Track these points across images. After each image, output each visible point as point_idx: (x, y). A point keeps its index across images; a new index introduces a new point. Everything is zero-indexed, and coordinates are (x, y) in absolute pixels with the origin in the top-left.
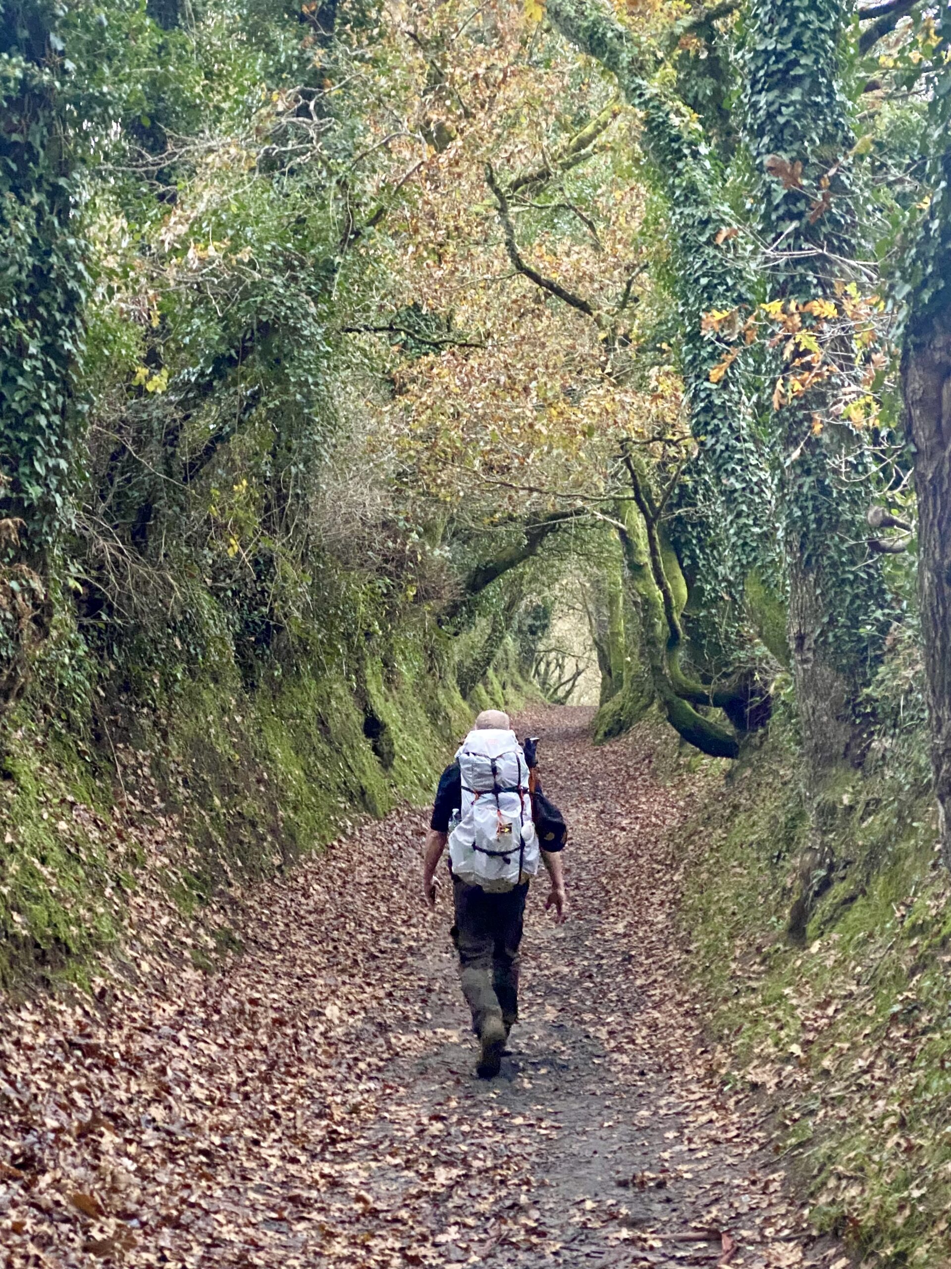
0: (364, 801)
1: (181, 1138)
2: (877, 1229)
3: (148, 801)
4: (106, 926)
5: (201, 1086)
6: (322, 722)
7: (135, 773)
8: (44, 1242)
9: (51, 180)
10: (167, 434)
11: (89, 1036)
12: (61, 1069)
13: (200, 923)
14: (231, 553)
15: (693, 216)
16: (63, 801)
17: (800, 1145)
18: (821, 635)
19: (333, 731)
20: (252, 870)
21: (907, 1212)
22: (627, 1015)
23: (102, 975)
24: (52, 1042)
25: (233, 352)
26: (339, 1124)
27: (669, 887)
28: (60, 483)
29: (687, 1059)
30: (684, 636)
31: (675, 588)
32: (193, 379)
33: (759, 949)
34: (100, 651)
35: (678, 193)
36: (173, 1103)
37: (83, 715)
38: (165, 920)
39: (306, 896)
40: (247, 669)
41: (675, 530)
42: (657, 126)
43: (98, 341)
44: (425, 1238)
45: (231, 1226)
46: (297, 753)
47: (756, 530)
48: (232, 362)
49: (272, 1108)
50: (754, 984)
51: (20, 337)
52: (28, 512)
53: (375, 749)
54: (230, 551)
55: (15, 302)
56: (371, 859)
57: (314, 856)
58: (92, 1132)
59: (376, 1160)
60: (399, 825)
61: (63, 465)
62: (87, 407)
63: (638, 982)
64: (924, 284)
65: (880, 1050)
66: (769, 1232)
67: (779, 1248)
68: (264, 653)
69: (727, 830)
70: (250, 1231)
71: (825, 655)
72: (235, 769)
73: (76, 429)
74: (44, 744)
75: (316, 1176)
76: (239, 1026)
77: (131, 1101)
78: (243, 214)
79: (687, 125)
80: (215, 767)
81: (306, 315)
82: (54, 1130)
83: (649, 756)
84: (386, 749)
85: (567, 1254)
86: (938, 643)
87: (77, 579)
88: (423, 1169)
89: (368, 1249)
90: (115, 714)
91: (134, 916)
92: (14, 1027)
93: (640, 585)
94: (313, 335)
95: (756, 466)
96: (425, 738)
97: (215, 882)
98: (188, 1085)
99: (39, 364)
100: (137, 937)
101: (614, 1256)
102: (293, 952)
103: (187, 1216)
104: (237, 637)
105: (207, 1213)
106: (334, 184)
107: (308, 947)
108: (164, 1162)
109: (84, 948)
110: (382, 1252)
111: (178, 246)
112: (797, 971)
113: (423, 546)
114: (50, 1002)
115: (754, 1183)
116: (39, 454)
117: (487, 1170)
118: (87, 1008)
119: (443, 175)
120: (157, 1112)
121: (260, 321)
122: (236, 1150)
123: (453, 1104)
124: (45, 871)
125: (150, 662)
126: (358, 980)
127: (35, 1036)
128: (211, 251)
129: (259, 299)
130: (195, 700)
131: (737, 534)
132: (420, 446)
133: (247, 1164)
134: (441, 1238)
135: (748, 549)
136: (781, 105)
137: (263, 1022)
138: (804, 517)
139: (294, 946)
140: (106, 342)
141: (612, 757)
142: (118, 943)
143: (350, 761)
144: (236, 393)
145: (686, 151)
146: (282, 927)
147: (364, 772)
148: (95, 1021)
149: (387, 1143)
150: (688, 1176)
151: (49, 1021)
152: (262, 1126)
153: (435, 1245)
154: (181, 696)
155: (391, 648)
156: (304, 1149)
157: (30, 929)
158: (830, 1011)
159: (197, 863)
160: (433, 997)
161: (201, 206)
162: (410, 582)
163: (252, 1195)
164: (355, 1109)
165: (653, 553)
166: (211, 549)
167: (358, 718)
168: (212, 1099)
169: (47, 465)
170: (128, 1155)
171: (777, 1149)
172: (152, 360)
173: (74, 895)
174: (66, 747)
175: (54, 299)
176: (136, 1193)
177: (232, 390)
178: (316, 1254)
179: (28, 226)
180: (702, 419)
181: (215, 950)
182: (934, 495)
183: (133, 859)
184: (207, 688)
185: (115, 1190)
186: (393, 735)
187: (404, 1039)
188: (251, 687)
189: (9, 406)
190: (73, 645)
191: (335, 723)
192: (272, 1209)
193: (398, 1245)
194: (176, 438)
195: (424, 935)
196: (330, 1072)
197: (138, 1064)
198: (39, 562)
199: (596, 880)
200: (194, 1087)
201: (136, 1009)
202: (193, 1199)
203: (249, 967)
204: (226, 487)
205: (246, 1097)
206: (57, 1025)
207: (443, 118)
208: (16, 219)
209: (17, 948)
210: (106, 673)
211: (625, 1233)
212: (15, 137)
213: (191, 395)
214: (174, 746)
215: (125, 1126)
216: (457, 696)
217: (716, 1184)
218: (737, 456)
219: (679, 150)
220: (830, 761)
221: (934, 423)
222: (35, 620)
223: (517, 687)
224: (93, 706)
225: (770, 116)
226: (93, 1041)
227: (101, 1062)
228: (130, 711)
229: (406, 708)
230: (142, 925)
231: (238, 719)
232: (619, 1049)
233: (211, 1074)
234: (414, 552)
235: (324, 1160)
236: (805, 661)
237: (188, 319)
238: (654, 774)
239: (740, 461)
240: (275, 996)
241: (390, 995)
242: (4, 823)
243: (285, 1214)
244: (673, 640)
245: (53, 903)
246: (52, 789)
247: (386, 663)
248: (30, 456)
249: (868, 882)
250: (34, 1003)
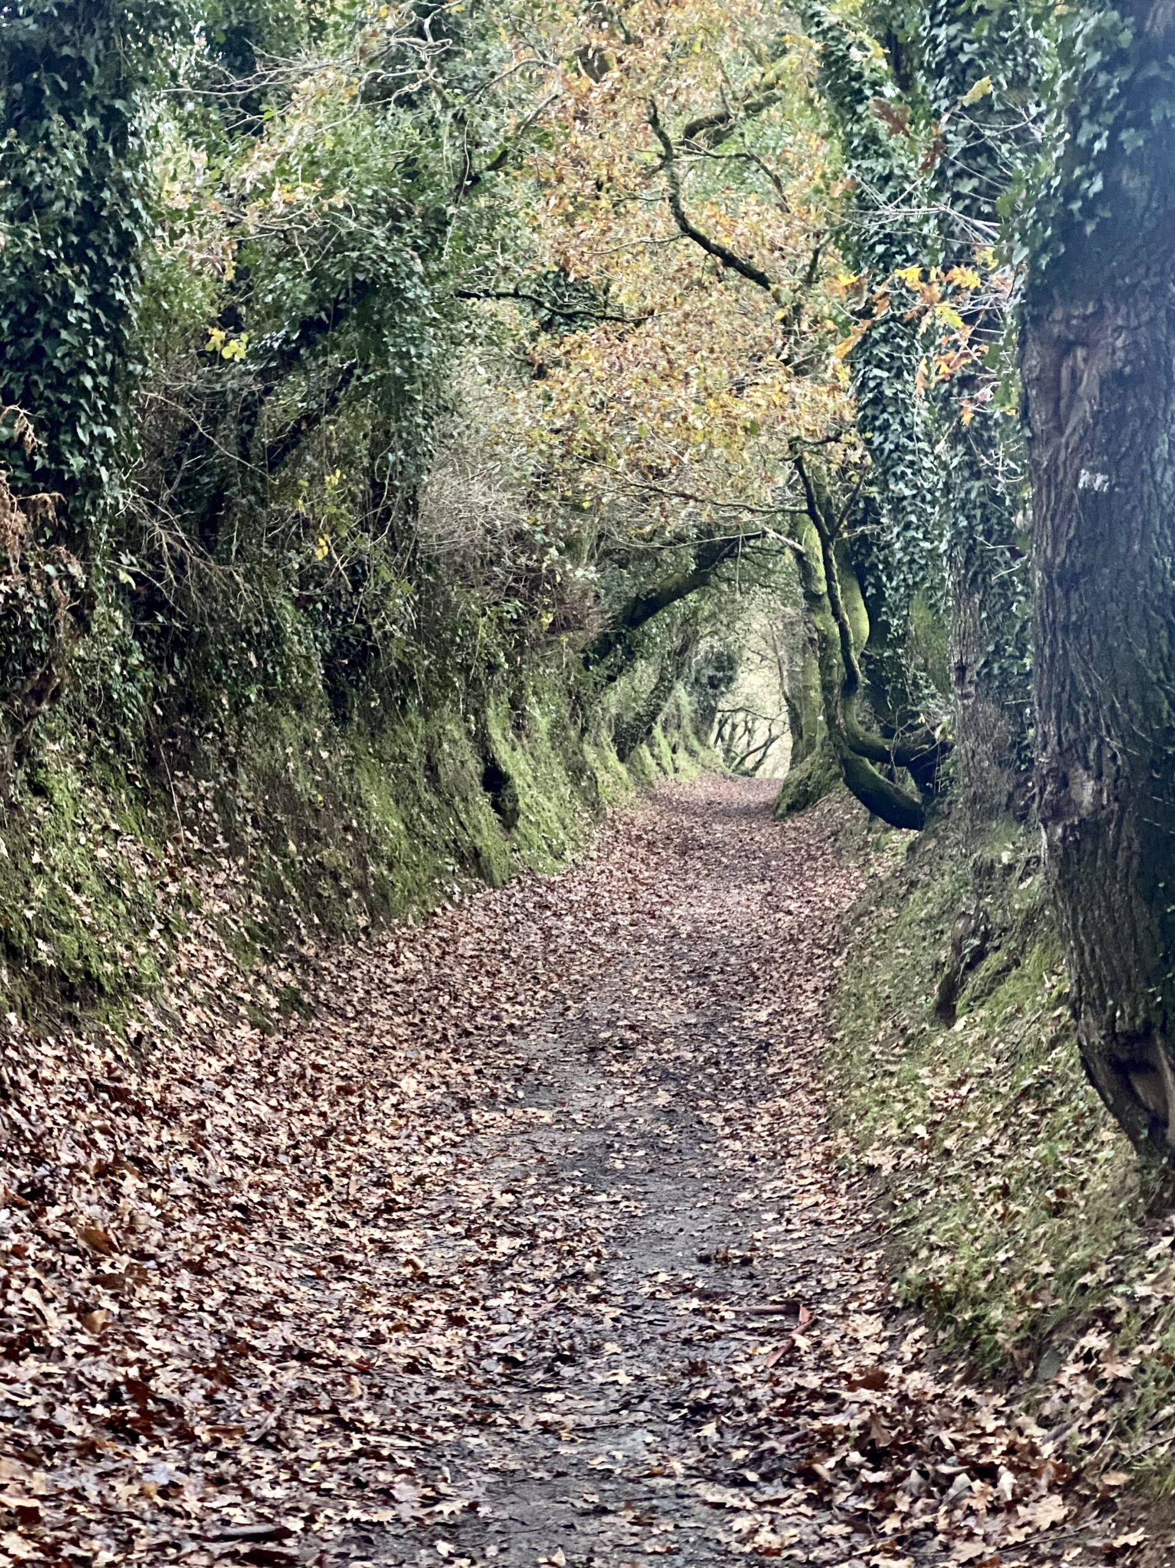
0: (478, 865)
1: (214, 1191)
2: (958, 1296)
3: (208, 838)
4: (148, 967)
5: (245, 1144)
6: (432, 768)
7: (195, 806)
8: (48, 1268)
9: (106, 102)
10: (243, 410)
11: (119, 1080)
12: (82, 1107)
13: (260, 978)
14: (320, 555)
15: (872, 170)
16: (106, 828)
17: (905, 1223)
18: (985, 665)
19: (444, 779)
20: (331, 929)
21: (991, 1277)
22: (751, 1103)
23: (139, 1020)
24: (74, 1079)
25: (323, 315)
26: (399, 1193)
27: (829, 973)
28: (107, 455)
29: (805, 1146)
30: (862, 679)
31: (855, 621)
32: (276, 345)
33: (904, 1030)
34: (158, 661)
35: (856, 142)
36: (209, 1157)
37: (134, 735)
38: (220, 972)
39: (395, 963)
40: (337, 698)
41: (858, 552)
42: (836, 61)
43: (156, 292)
44: (475, 1301)
45: (261, 1279)
46: (397, 802)
47: (927, 545)
48: (321, 326)
49: (324, 1172)
50: (893, 1068)
51: (65, 283)
52: (68, 486)
53: (496, 806)
54: (318, 552)
55: (60, 242)
56: (479, 930)
57: (411, 922)
58: (113, 1174)
59: (434, 1228)
60: (520, 895)
61: (110, 433)
62: (139, 368)
63: (771, 1071)
64: (1044, 248)
65: (1006, 1126)
66: (853, 1306)
67: (859, 1319)
68: (359, 680)
69: (899, 909)
70: (282, 1285)
71: (989, 689)
72: (317, 811)
73: (127, 394)
74: (87, 764)
75: (365, 1240)
76: (297, 1089)
77: (160, 1149)
78: (339, 150)
79: (870, 61)
80: (293, 805)
81: (410, 274)
82: (68, 1166)
83: (834, 834)
84: (509, 805)
85: (628, 1321)
86: (1047, 651)
87: (129, 573)
88: (485, 1239)
89: (411, 1311)
90: (174, 736)
91: (184, 964)
92: (33, 1061)
93: (817, 619)
94: (419, 297)
95: (930, 470)
96: (561, 798)
97: (285, 938)
98: (229, 1142)
99: (86, 316)
100: (183, 986)
101: (679, 1324)
102: (371, 1021)
103: (212, 1264)
104: (327, 659)
105: (235, 1264)
106: (449, 119)
107: (390, 1018)
108: (192, 1212)
109: (120, 989)
110: (426, 1313)
111: (262, 187)
112: (937, 1051)
113: (563, 564)
114: (77, 1041)
115: (848, 1261)
116: (83, 420)
117: (555, 1241)
118: (119, 1052)
119: (595, 113)
120: (191, 1164)
121: (356, 280)
122: (277, 1209)
123: (532, 1181)
124: (78, 900)
125: (218, 679)
126: (444, 1055)
127: (56, 1070)
128: (299, 194)
129: (355, 254)
130: (273, 729)
131: (904, 549)
132: (556, 440)
133: (286, 1224)
134: (491, 1303)
135: (915, 567)
136: (964, 40)
137: (326, 1089)
138: (971, 528)
139: (373, 1015)
140: (165, 294)
141: (793, 834)
142: (161, 988)
143: (463, 816)
144: (325, 363)
145: (868, 92)
146: (361, 994)
147: (479, 831)
148: (126, 1067)
149: (450, 1214)
150: (780, 1255)
151: (74, 1058)
152: (310, 1189)
153: (484, 1308)
154: (254, 721)
155: (521, 687)
156: (354, 1214)
157: (57, 960)
158: (964, 1091)
159: (263, 911)
160: (530, 1077)
161: (290, 140)
162: (546, 607)
163: (288, 1252)
164: (420, 1180)
165: (829, 577)
166: (299, 553)
167: (474, 766)
168: (256, 1159)
169: (91, 433)
170: (151, 1201)
171: (879, 1229)
172: (230, 321)
173: (111, 930)
174: (114, 769)
175: (106, 240)
176: (156, 1237)
177: (321, 360)
178: (352, 1310)
179: (77, 155)
180: (869, 412)
181: (277, 1009)
182: (1048, 486)
183: (185, 901)
184: (286, 714)
185: (132, 1230)
186: (518, 790)
187: (487, 1116)
188: (342, 719)
189: (50, 363)
190: (126, 652)
191: (447, 772)
192: (311, 1268)
193: (444, 1308)
194: (255, 414)
195: (531, 1014)
196: (397, 1143)
197: (174, 1113)
198: (80, 544)
199: (747, 964)
200: (237, 1145)
201: (176, 1060)
202: (220, 1248)
203: (317, 1031)
204: (317, 479)
205: (296, 1159)
206: (82, 1063)
207: (604, 43)
208: (64, 146)
209: (41, 978)
210: (163, 688)
211: (695, 1303)
212: (66, 50)
213: (273, 364)
214: (243, 776)
215: (153, 1173)
216: (612, 757)
217: (807, 1262)
218: (909, 457)
219: (860, 91)
220: (991, 813)
221: (1051, 406)
222: (72, 610)
223: (692, 753)
224: (147, 725)
225: (952, 54)
226: (122, 1085)
227: (131, 1108)
228: (192, 735)
229: (538, 760)
230: (193, 974)
231: (325, 755)
232: (734, 1136)
233: (258, 1134)
234: (552, 571)
235: (376, 1226)
236: (966, 696)
237: (271, 274)
238: (838, 854)
239: (912, 463)
240: (345, 1065)
241: (479, 1072)
242: (32, 842)
243: (324, 1272)
244: (850, 683)
245: (85, 934)
246: (95, 814)
247: (514, 703)
248: (73, 420)
249: (1022, 952)
250: (58, 1040)
